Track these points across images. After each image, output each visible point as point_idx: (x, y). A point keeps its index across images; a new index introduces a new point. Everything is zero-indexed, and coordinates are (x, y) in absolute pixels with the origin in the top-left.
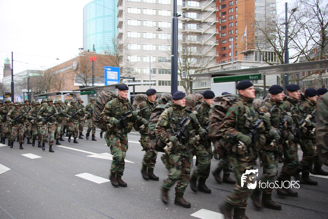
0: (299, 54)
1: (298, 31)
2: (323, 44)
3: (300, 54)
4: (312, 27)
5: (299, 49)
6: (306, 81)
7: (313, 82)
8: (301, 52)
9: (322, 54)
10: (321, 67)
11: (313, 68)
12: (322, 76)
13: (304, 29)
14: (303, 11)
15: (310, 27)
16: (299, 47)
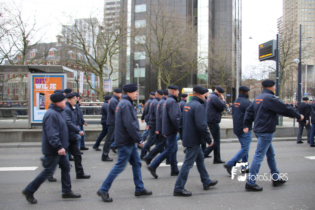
0: (3, 57)
1: (3, 36)
2: (24, 52)
3: (5, 58)
4: (16, 35)
5: (3, 53)
6: (11, 83)
7: (17, 84)
8: (5, 56)
9: (23, 60)
10: (23, 71)
11: (16, 71)
12: (24, 79)
13: (8, 35)
14: (7, 18)
15: (14, 35)
16: (3, 51)
